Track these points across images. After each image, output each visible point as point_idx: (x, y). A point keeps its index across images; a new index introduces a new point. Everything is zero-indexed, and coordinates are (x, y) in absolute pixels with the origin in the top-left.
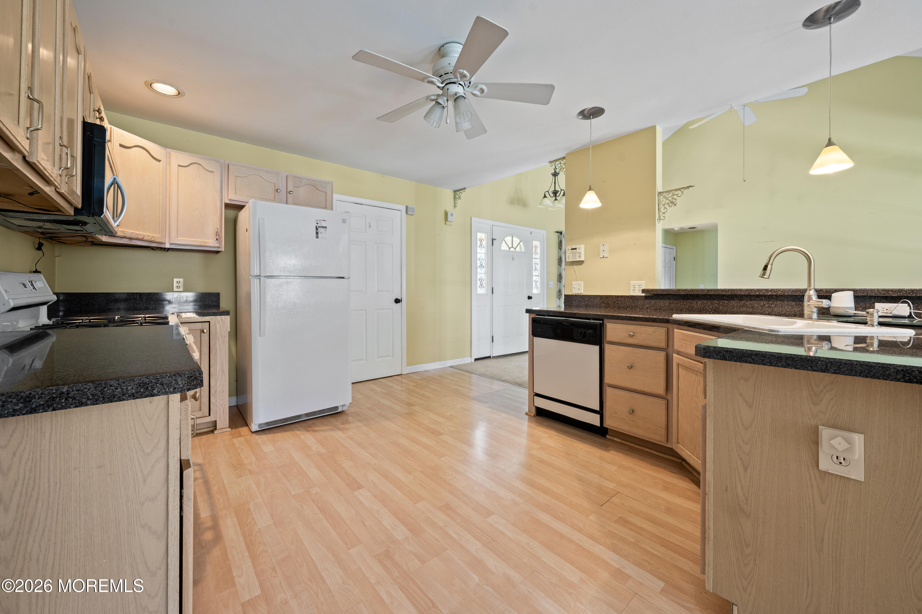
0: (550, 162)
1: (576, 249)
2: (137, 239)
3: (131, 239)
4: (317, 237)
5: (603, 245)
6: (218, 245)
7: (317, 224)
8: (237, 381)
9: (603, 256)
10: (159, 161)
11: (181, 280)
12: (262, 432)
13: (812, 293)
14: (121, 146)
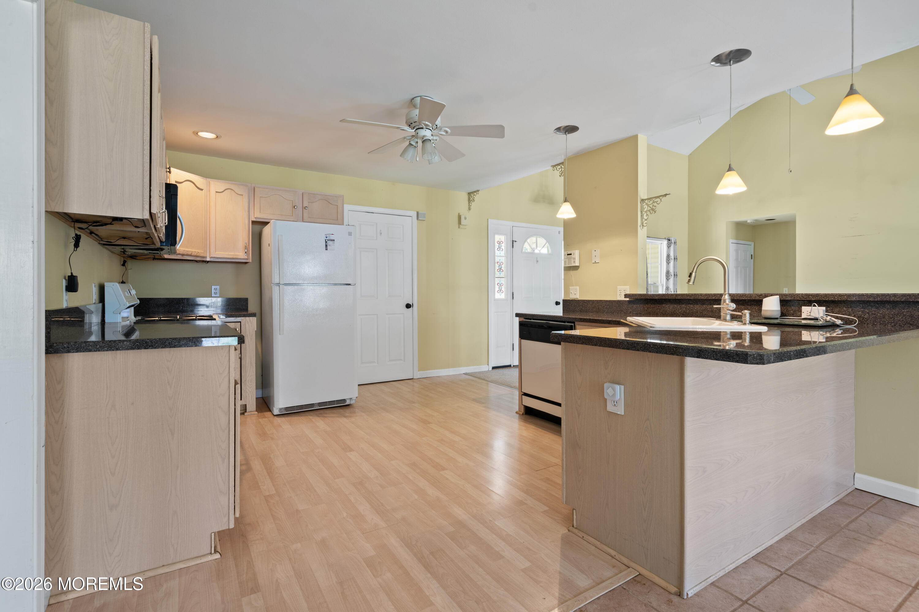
0: (553, 166)
1: (571, 254)
2: (187, 255)
3: (183, 255)
4: (327, 249)
5: (595, 251)
6: (246, 257)
7: (327, 237)
8: (262, 376)
9: (595, 262)
10: (202, 190)
11: (218, 287)
12: (282, 416)
13: (727, 297)
14: (177, 182)
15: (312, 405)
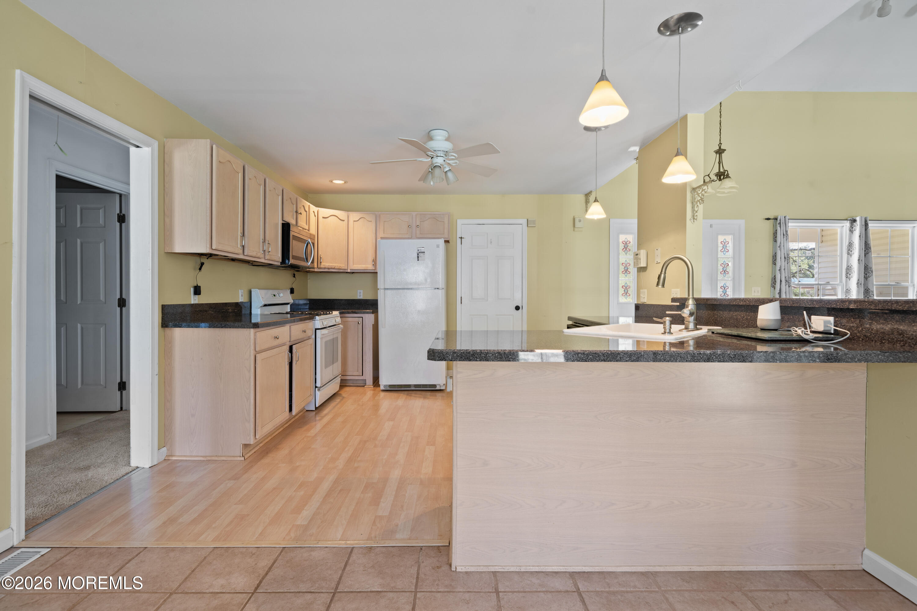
1: (639, 254)
2: (332, 268)
3: (329, 269)
4: (418, 260)
5: (657, 250)
6: (374, 268)
7: (418, 250)
9: (657, 262)
10: (344, 221)
11: (361, 291)
12: (385, 391)
13: (690, 301)
14: (323, 218)
15: (409, 386)
